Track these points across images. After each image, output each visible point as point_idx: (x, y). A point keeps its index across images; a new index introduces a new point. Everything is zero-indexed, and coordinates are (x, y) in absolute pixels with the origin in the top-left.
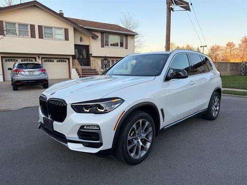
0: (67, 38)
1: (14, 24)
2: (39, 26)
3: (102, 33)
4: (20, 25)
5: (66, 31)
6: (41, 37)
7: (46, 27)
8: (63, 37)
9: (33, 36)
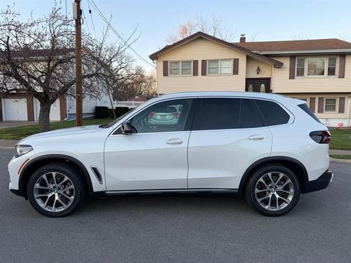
0: (236, 72)
1: (177, 62)
2: (203, 61)
3: (292, 57)
4: (183, 62)
5: (236, 62)
6: (204, 73)
7: (211, 61)
8: (230, 71)
9: (195, 74)
